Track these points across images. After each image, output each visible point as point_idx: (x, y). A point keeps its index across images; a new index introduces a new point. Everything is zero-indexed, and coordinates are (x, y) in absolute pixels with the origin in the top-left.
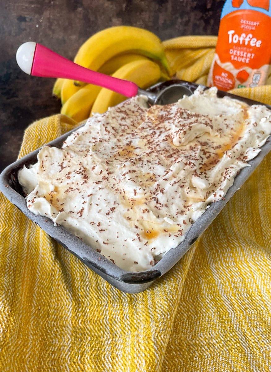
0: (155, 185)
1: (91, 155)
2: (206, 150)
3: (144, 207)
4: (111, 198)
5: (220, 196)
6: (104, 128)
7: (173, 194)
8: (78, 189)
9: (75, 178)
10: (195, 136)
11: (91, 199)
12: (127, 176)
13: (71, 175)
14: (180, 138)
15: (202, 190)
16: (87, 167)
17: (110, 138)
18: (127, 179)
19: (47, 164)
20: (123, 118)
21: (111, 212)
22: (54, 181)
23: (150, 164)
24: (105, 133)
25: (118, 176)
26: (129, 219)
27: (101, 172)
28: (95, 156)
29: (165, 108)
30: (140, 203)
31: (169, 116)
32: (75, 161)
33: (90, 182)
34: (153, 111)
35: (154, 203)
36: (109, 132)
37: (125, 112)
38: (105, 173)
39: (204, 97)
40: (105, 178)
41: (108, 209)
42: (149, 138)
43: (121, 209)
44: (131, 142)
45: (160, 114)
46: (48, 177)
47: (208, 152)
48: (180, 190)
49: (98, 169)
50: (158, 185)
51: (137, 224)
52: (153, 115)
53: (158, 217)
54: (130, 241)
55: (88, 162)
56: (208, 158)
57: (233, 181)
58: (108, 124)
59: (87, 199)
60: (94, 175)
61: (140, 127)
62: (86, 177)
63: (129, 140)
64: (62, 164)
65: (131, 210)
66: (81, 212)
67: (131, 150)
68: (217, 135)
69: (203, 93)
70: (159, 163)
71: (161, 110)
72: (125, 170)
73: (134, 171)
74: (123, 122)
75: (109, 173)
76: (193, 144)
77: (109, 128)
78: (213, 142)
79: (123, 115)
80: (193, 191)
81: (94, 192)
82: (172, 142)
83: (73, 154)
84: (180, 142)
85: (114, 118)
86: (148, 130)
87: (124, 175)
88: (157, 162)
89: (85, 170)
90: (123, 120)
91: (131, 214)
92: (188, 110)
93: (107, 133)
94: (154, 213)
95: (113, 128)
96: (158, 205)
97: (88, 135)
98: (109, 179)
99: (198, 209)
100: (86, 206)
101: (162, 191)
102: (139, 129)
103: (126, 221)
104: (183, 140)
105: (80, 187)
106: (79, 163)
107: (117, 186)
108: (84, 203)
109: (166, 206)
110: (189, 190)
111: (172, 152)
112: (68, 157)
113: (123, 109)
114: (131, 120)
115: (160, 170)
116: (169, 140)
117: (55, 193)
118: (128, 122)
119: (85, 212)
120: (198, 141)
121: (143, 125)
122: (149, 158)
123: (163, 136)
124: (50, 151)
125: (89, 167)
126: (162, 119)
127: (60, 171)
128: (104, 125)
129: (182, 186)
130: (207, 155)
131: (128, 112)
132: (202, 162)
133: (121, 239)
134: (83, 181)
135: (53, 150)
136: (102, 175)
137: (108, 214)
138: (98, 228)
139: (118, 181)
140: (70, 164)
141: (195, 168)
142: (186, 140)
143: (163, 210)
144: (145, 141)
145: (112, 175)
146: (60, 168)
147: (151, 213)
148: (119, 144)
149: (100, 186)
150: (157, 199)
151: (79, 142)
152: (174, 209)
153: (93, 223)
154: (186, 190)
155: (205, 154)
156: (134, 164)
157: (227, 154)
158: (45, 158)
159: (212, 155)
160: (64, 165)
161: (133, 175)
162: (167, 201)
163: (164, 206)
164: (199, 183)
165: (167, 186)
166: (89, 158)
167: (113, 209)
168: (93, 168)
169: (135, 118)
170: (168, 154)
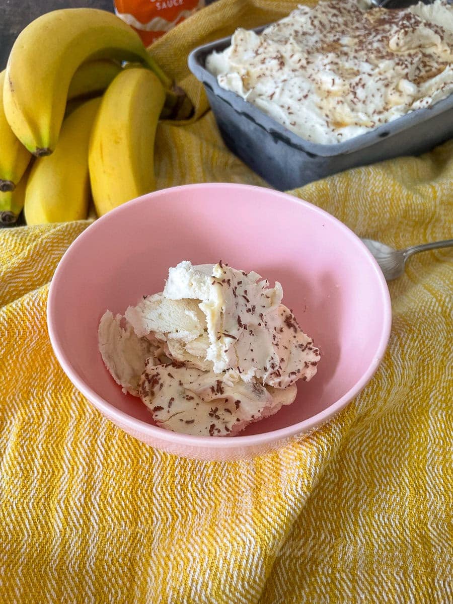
0: (357, 79)
1: (291, 44)
2: (428, 63)
3: (340, 99)
4: (306, 86)
5: (427, 103)
6: (309, 22)
7: (375, 91)
8: (271, 76)
9: (270, 64)
10: (418, 43)
11: (284, 85)
12: (328, 67)
13: (267, 61)
14: (398, 38)
15: (409, 95)
16: (285, 55)
17: (314, 33)
18: (327, 70)
19: (240, 49)
20: (335, 15)
21: (303, 98)
22: (247, 66)
23: (356, 61)
24: (310, 26)
25: (318, 66)
26: (321, 108)
27: (300, 60)
28: (295, 45)
29: (390, 12)
30: (335, 94)
31: (393, 21)
32: (272, 48)
33: (286, 69)
34: (374, 12)
35: (351, 96)
36: (315, 27)
37: (339, 10)
38: (304, 62)
39: (445, 10)
40: (302, 67)
41: (301, 96)
42: (361, 38)
43: (315, 98)
44: (339, 39)
45: (382, 17)
46: (240, 62)
47: (429, 66)
48: (383, 89)
49: (297, 57)
50: (361, 79)
51: (328, 113)
52: (372, 17)
53: (353, 110)
54: (318, 127)
55: (286, 50)
56: (427, 71)
57: (448, 95)
58: (315, 17)
59: (280, 85)
60: (292, 62)
61: (354, 26)
62: (282, 64)
63: (337, 37)
64: (258, 50)
65: (325, 100)
66: (272, 96)
67: (337, 46)
68: (446, 51)
69: (445, 5)
70: (367, 61)
71: (385, 14)
72: (326, 61)
73: (336, 64)
74: (334, 19)
75: (308, 63)
76: (412, 52)
77: (316, 22)
78: (439, 57)
79: (335, 11)
80: (398, 94)
81: (289, 78)
82: (388, 45)
83: (270, 42)
84: (397, 44)
85: (323, 12)
86: (363, 31)
87: (325, 65)
88: (364, 60)
89: (282, 57)
90: (334, 18)
91: (324, 103)
92: (419, 17)
93: (312, 27)
94: (349, 106)
95: (321, 23)
96: (355, 100)
97: (290, 27)
98: (308, 69)
99: (398, 110)
100: (278, 91)
101: (363, 86)
102: (352, 29)
103: (318, 110)
104: (401, 43)
105: (274, 73)
106: (276, 50)
107: (314, 76)
108: (277, 87)
109: (364, 102)
110: (393, 91)
111: (384, 54)
112: (265, 44)
113: (337, 6)
114: (345, 19)
115: (366, 67)
116: (385, 42)
117: (246, 77)
118: (341, 20)
119: (276, 97)
120: (421, 51)
121: (358, 25)
122: (356, 55)
123: (379, 37)
124: (247, 36)
125: (287, 55)
126: (382, 22)
127: (254, 57)
128: (310, 18)
129: (387, 86)
130: (428, 68)
131: (343, 10)
132: (419, 74)
133: (309, 125)
134: (279, 67)
135: (249, 34)
136: (301, 63)
137: (300, 100)
138: (287, 112)
139: (316, 71)
140: (266, 51)
141: (406, 71)
142: (406, 44)
143: (360, 106)
144: (356, 40)
145: (310, 65)
146: (254, 55)
147: (346, 105)
148: (324, 39)
149: (297, 73)
150: (355, 93)
151: (279, 33)
152: (371, 108)
153: (282, 107)
154: (390, 90)
155: (425, 66)
156: (338, 57)
157: (450, 66)
158: (239, 42)
159: (434, 70)
160: (259, 52)
161: (335, 67)
162: (366, 97)
163: (362, 102)
164: (408, 87)
165: (371, 83)
166: (288, 46)
167: (306, 97)
168: (292, 56)
169: (349, 18)
170: (380, 55)
